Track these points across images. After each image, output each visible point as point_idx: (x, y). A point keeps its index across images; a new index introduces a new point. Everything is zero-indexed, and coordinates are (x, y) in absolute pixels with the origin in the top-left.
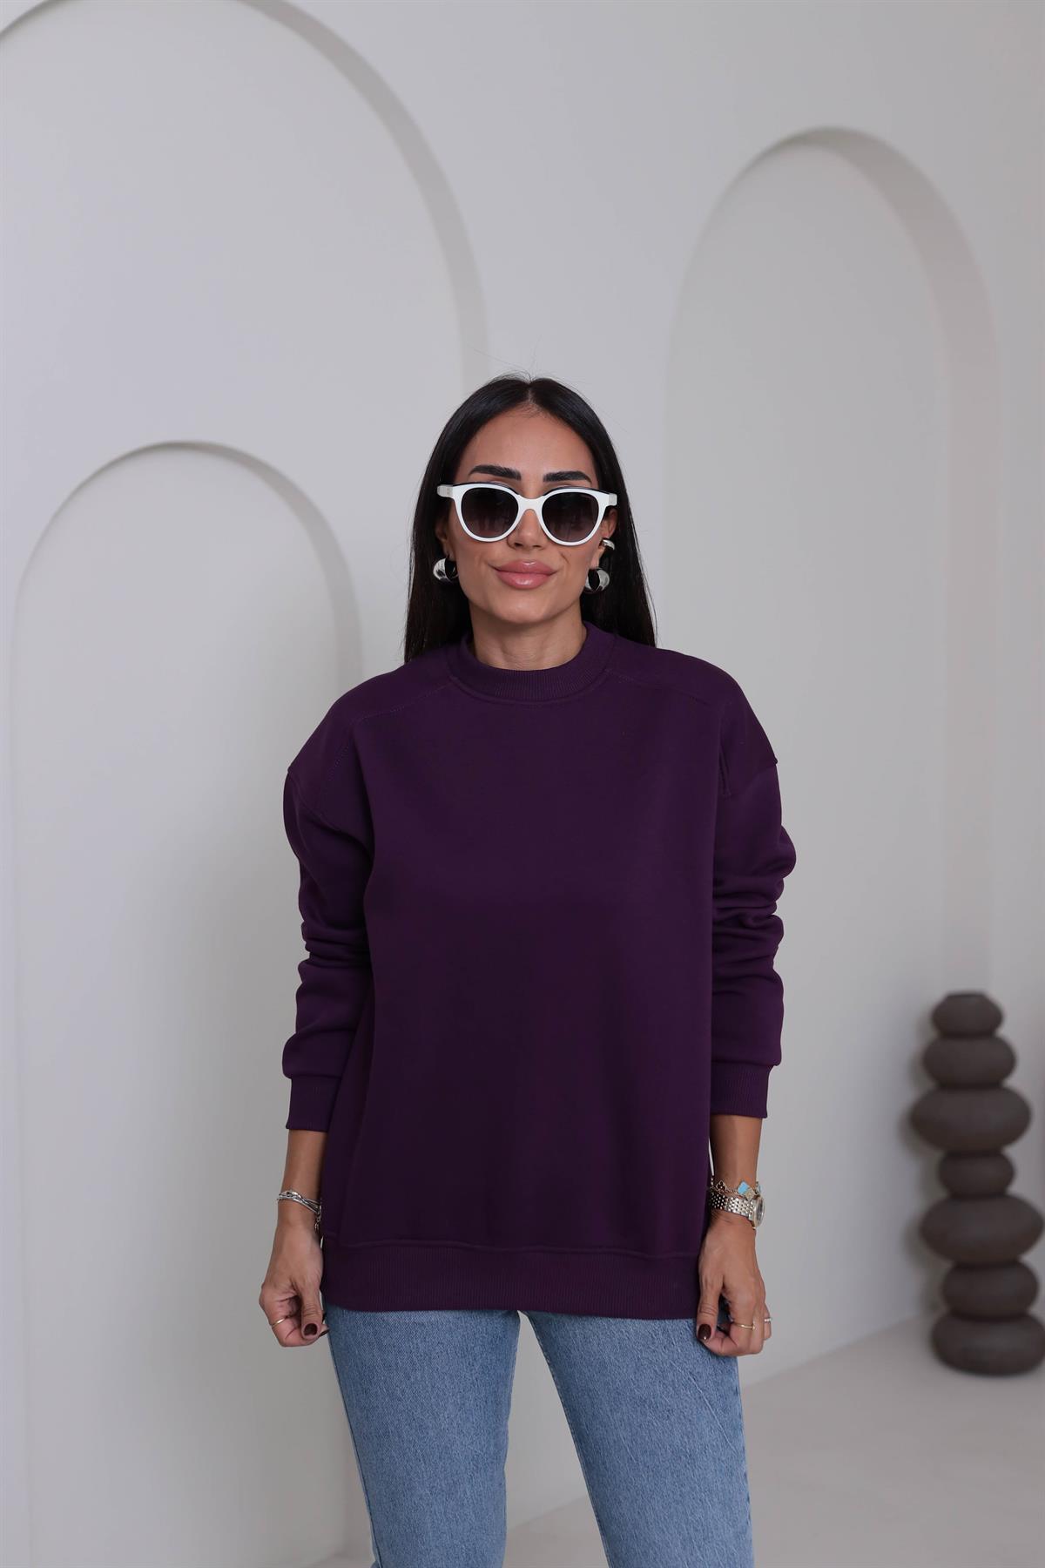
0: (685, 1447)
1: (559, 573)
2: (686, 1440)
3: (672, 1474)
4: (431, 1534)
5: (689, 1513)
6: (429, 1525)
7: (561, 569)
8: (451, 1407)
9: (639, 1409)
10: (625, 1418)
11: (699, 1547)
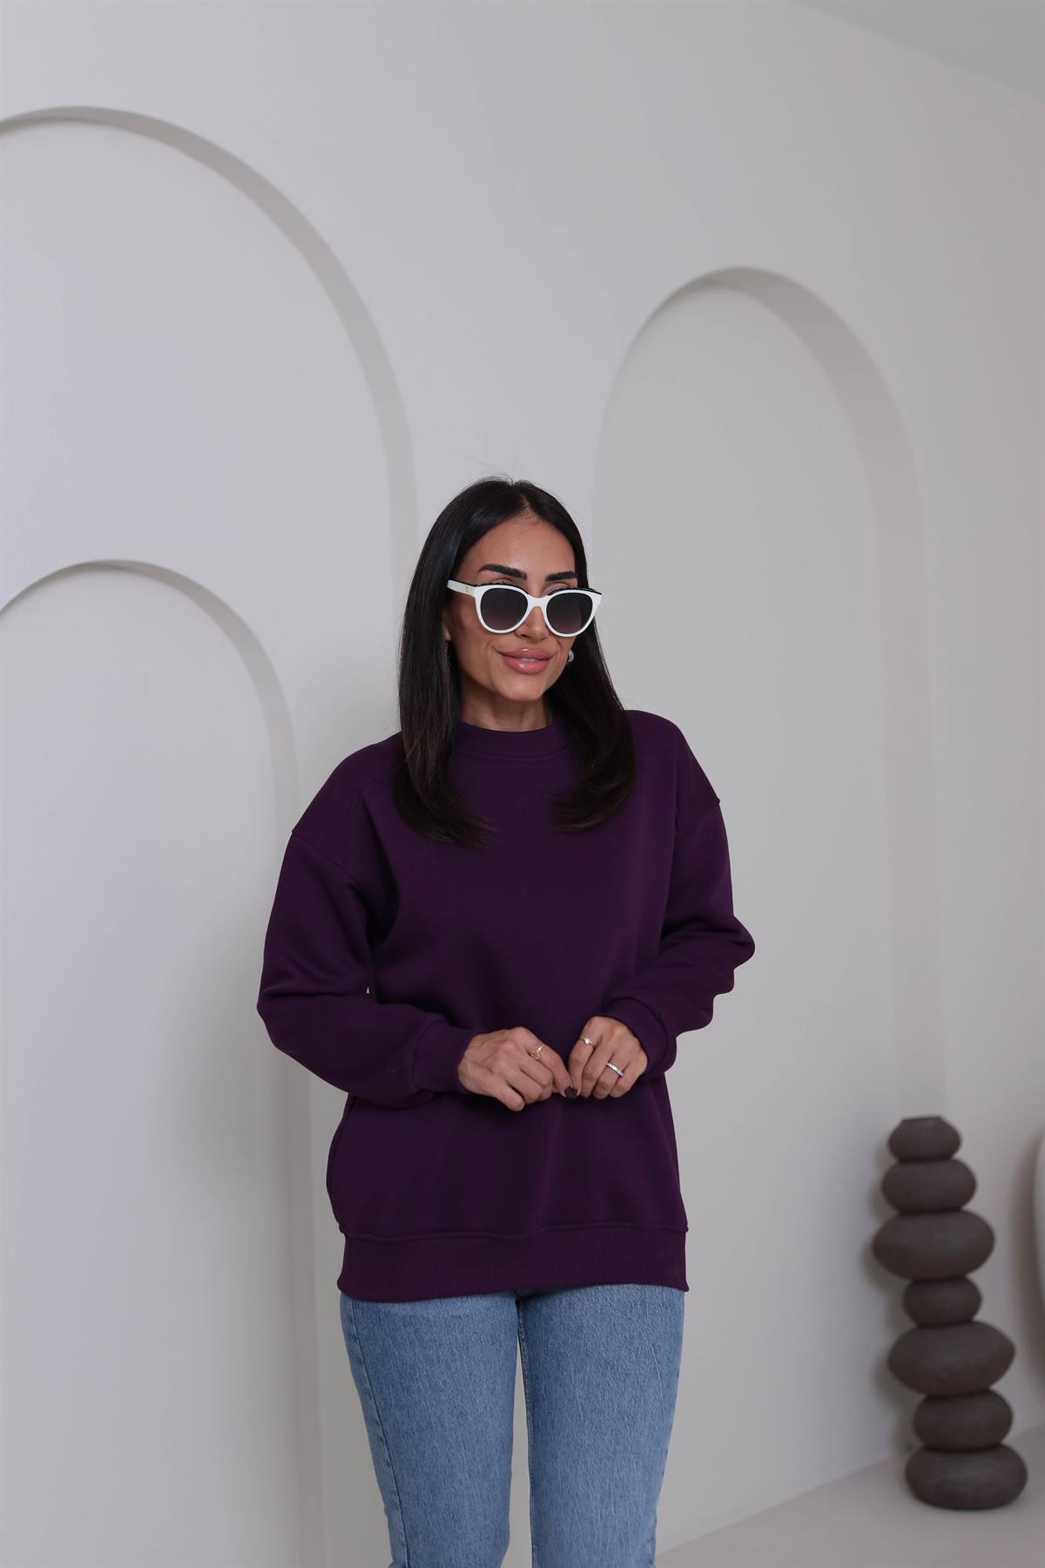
0: (630, 1410)
1: (555, 658)
2: (633, 1403)
3: (612, 1431)
4: (468, 1517)
5: (616, 1469)
6: (467, 1508)
7: (557, 652)
8: (485, 1392)
9: (601, 1370)
10: (586, 1378)
11: (615, 1503)
